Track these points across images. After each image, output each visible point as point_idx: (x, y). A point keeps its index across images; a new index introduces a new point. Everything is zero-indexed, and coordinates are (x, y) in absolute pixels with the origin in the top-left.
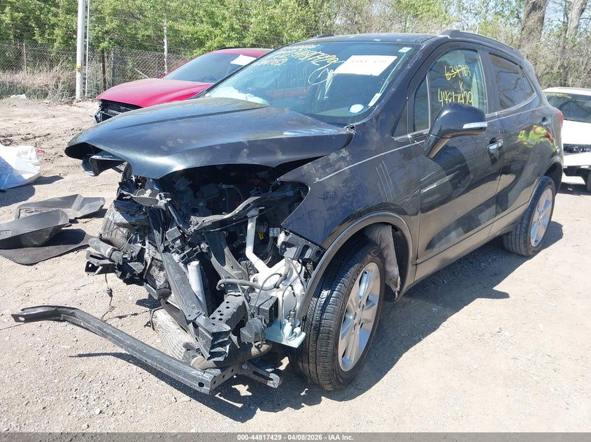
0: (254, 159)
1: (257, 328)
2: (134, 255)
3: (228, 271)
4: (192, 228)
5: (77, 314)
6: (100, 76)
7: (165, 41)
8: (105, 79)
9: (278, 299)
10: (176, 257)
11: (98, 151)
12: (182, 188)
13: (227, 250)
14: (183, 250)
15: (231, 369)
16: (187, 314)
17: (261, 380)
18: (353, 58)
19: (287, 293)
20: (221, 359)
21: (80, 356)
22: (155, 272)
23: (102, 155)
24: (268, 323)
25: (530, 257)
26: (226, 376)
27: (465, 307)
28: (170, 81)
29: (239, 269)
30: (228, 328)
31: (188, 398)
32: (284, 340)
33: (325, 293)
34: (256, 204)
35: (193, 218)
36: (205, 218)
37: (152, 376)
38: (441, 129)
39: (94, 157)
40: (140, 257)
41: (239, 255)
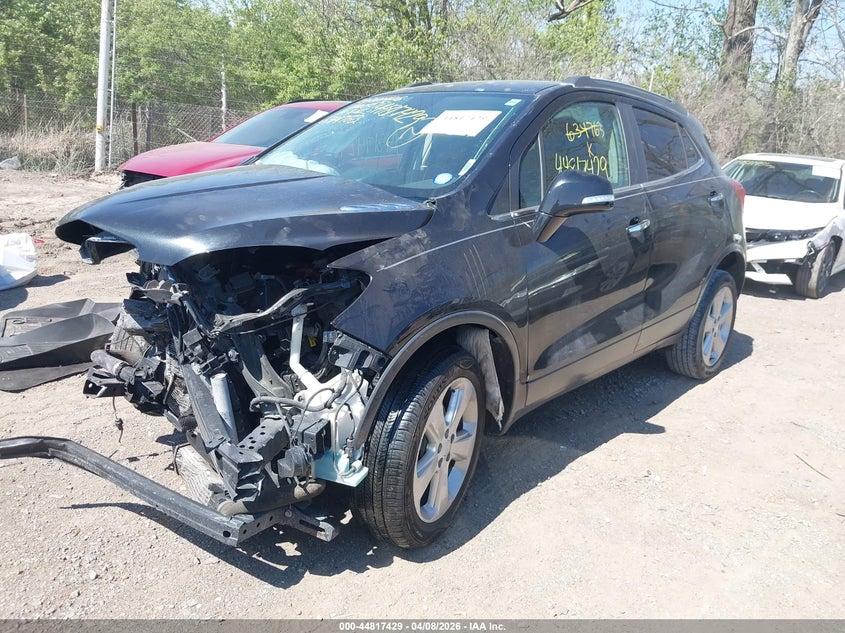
0: (296, 240)
1: (298, 458)
2: (150, 372)
3: (265, 387)
4: (218, 330)
5: (70, 447)
6: (130, 140)
7: (223, 91)
8: (136, 144)
9: (329, 422)
10: (196, 368)
11: (97, 231)
12: (205, 279)
13: (263, 360)
14: (205, 358)
15: (268, 516)
16: (206, 441)
17: (309, 531)
18: (447, 114)
19: (341, 415)
20: (251, 499)
21: (74, 507)
22: (178, 395)
23: (102, 237)
24: (315, 453)
25: (703, 380)
26: (261, 524)
27: (604, 445)
28: (219, 146)
29: (280, 384)
30: (260, 458)
31: (216, 559)
32: (339, 477)
33: (393, 415)
34: (304, 299)
35: (218, 317)
36: (234, 317)
37: (170, 533)
38: (557, 204)
39: (91, 239)
40: (159, 375)
41: (281, 366)
